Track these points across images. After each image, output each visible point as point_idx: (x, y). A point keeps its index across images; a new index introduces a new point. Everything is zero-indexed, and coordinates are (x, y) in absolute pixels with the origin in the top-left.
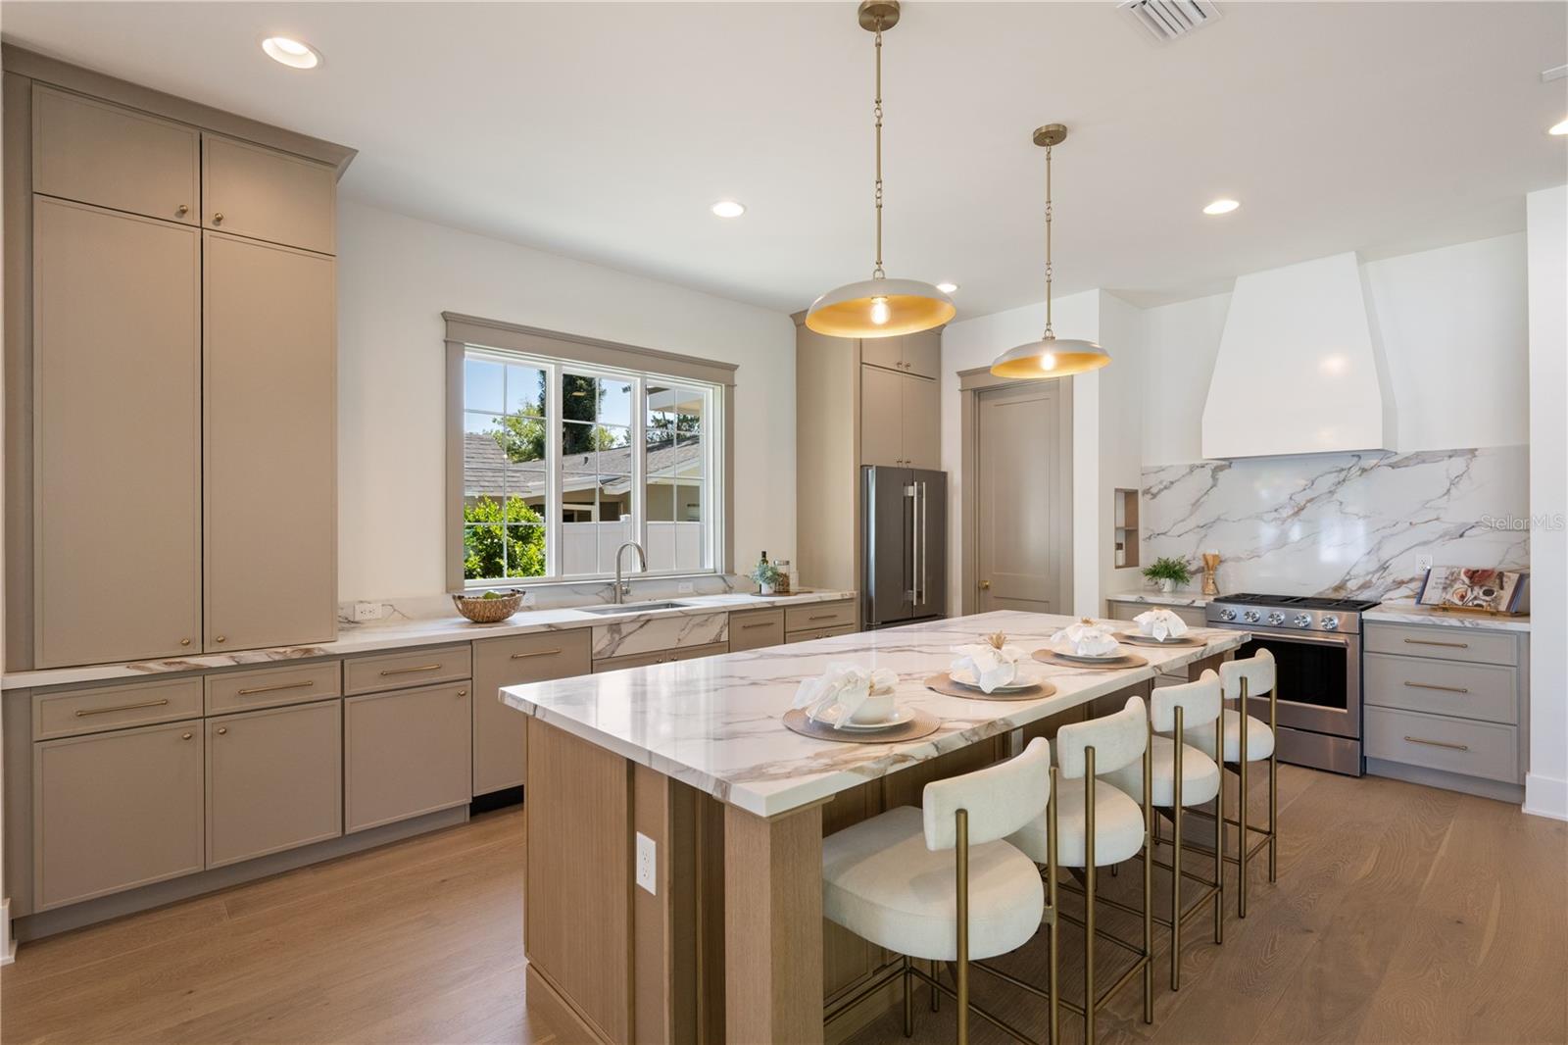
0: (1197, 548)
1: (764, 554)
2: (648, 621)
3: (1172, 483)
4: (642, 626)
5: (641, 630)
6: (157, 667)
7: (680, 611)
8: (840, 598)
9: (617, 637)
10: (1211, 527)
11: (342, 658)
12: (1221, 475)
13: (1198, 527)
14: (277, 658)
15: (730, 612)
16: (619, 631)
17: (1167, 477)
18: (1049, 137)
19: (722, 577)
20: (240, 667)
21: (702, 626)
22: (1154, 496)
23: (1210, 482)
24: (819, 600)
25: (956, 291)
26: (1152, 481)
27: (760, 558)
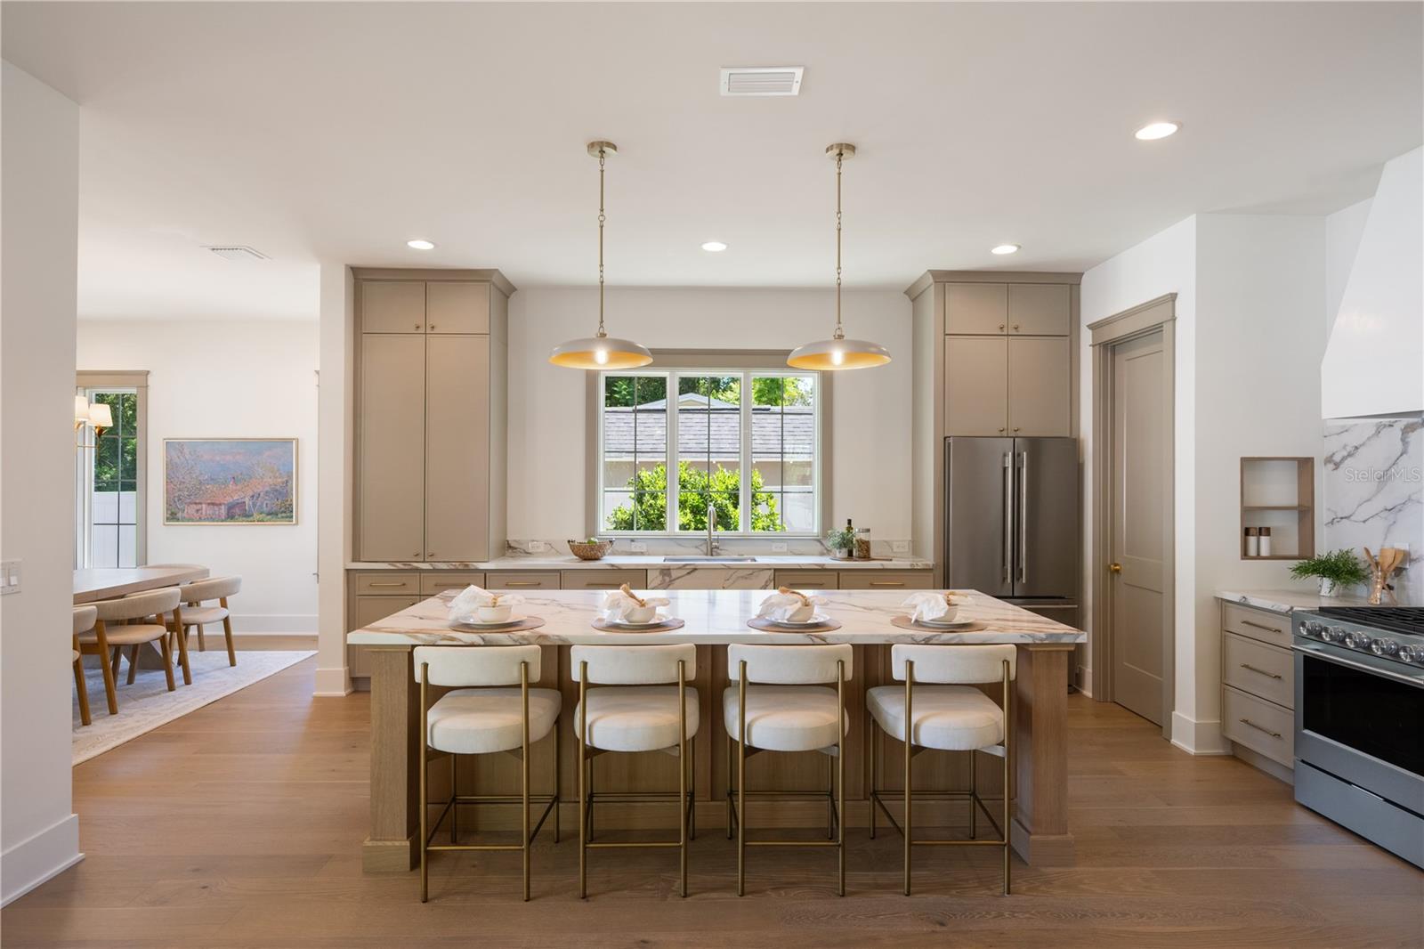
0: (1385, 538)
1: (850, 521)
2: (696, 569)
3: (1357, 448)
4: (689, 573)
5: (687, 577)
6: (400, 566)
7: (723, 565)
8: (909, 567)
9: (667, 579)
10: (1400, 510)
11: (485, 571)
12: (1412, 437)
13: (1386, 510)
14: (452, 567)
15: (775, 570)
16: (670, 575)
17: (1351, 440)
18: (843, 150)
19: (819, 541)
20: (435, 570)
21: (746, 578)
22: (1337, 465)
23: (1399, 446)
24: (881, 567)
25: (1015, 252)
26: (1334, 446)
27: (847, 525)
